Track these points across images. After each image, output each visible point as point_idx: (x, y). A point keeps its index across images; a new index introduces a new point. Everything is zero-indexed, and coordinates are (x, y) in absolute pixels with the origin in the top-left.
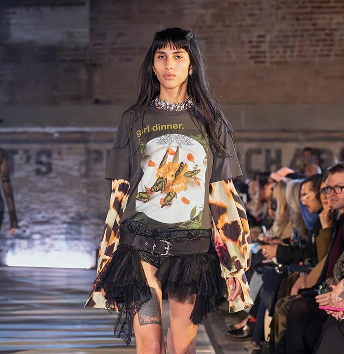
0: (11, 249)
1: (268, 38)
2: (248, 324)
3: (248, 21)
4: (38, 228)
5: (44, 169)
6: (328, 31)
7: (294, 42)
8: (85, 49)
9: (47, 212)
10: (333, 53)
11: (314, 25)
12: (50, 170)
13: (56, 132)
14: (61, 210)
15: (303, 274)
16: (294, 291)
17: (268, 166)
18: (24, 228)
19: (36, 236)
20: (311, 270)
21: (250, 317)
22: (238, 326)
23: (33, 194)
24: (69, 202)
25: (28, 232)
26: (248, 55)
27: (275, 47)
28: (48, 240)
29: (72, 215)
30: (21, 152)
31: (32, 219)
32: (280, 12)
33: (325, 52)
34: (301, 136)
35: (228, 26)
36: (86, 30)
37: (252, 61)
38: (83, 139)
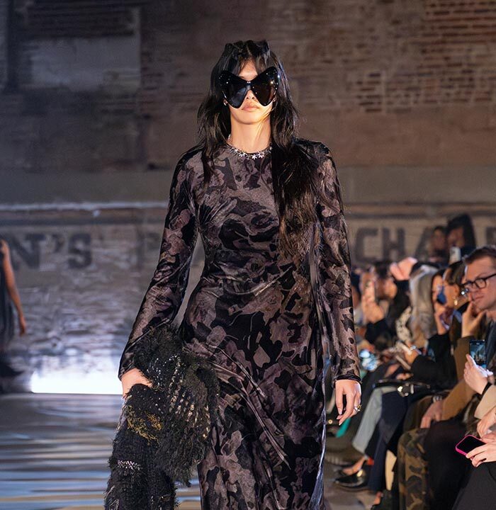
0: (36, 369)
1: (384, 78)
2: (364, 467)
3: (357, 54)
4: (73, 340)
5: (80, 259)
6: (465, 67)
7: (419, 81)
8: (134, 96)
9: (85, 318)
10: (473, 97)
11: (447, 58)
12: (88, 260)
13: (97, 209)
14: (105, 316)
15: (438, 399)
16: (425, 423)
17: (386, 252)
18: (54, 341)
19: (71, 352)
20: (448, 393)
21: (366, 458)
22: (349, 471)
23: (65, 294)
24: (115, 304)
25: (60, 346)
26: (358, 101)
27: (394, 90)
28: (87, 357)
29: (120, 322)
30: (49, 238)
31: (64, 328)
32: (400, 42)
33: (463, 96)
34: (430, 211)
35: (329, 62)
36: (136, 70)
37: (363, 109)
38: (134, 218)
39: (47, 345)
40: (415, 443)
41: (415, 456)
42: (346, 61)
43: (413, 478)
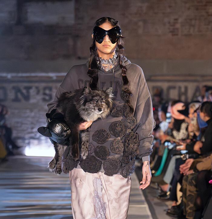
0: (28, 145)
1: (180, 20)
3: (168, 10)
5: (47, 98)
7: (195, 22)
11: (207, 13)
12: (51, 98)
13: (55, 76)
17: (180, 96)
18: (35, 133)
19: (43, 138)
25: (38, 135)
26: (168, 31)
30: (34, 88)
32: (187, 5)
35: (156, 13)
36: (72, 16)
39: (32, 135)
40: (191, 180)
41: (191, 186)
42: (164, 13)
43: (190, 195)
